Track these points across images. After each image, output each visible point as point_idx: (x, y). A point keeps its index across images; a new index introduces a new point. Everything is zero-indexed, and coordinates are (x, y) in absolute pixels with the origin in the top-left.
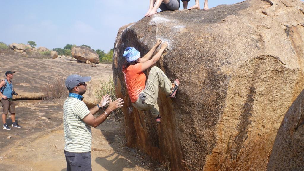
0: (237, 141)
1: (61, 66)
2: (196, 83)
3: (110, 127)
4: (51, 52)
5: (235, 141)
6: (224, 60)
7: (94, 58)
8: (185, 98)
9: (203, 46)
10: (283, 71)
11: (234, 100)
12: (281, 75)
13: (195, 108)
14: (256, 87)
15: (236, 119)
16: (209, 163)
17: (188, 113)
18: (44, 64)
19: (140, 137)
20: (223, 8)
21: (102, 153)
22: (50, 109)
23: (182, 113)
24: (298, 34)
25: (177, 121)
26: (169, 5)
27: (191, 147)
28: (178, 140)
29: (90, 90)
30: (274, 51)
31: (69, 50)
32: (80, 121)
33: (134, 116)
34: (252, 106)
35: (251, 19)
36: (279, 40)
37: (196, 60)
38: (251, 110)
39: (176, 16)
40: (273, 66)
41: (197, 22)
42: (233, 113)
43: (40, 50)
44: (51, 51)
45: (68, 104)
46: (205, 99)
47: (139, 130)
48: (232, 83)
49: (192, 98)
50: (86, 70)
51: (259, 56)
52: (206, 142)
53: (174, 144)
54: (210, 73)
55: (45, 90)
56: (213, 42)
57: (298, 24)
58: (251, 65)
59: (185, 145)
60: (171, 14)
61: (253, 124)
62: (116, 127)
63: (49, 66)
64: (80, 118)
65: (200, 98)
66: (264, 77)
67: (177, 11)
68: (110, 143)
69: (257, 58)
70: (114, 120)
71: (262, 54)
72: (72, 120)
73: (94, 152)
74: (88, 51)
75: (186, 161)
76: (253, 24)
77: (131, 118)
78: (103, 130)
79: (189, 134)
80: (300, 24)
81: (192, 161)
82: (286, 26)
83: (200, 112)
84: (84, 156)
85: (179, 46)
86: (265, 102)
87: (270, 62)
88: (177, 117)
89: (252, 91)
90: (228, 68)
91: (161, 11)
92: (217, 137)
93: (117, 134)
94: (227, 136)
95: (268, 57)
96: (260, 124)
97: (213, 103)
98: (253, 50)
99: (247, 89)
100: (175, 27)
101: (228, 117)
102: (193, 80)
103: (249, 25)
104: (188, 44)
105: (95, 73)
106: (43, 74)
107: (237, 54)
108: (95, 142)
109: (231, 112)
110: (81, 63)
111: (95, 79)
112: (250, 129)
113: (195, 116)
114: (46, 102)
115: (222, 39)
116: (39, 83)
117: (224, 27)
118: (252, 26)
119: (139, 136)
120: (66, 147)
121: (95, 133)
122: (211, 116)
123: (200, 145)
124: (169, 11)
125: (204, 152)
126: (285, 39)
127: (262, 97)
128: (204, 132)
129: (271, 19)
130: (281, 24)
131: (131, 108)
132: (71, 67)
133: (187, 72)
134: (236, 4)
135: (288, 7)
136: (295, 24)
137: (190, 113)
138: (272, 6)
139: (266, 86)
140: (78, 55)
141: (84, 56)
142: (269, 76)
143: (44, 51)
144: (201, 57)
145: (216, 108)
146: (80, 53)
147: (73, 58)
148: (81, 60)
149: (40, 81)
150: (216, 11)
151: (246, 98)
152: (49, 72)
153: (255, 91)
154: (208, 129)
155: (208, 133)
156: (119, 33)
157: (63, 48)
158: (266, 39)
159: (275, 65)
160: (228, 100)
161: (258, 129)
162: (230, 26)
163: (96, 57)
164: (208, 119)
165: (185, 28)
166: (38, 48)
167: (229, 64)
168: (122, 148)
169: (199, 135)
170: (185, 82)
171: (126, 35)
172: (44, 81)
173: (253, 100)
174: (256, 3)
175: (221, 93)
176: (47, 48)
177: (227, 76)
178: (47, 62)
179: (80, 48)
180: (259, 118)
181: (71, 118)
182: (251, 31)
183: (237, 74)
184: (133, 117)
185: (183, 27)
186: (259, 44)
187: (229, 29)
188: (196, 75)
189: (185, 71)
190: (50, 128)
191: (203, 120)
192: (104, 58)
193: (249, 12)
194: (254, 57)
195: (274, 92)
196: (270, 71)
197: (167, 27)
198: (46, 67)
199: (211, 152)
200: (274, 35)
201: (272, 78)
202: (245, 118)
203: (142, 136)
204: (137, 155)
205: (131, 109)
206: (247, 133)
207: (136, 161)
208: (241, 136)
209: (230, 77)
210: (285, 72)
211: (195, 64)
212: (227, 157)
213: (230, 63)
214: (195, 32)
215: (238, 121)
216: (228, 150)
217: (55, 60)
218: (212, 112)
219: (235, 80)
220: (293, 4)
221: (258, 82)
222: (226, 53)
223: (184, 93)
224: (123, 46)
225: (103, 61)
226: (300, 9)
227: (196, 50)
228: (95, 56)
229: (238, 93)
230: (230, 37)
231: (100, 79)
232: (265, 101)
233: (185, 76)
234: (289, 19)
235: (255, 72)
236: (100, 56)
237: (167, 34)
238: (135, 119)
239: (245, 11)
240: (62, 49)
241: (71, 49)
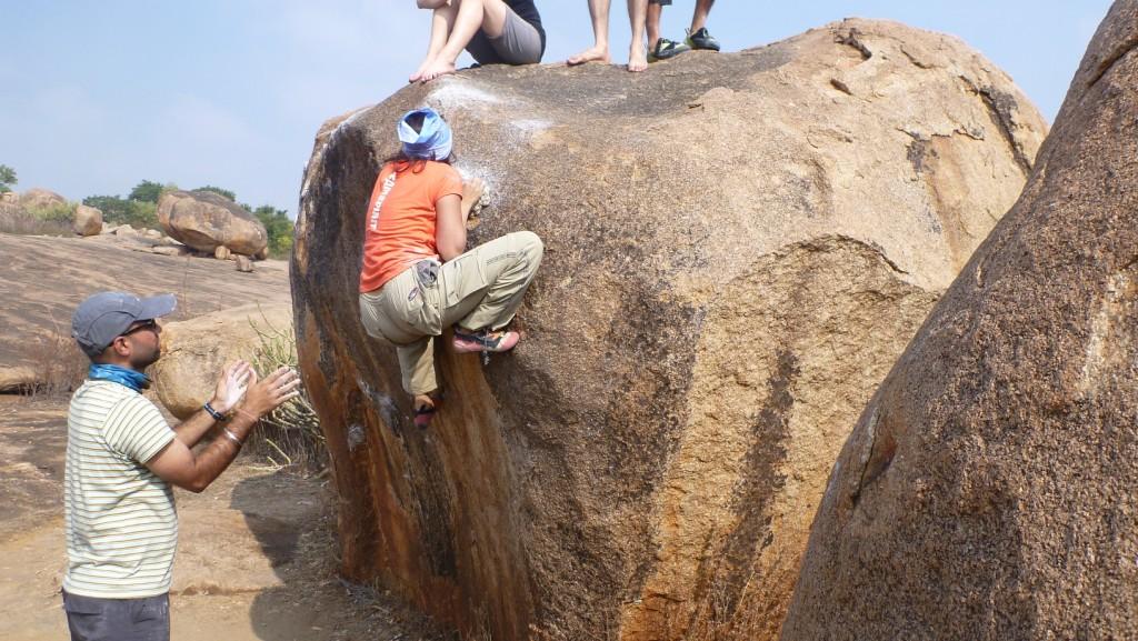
0: (732, 553)
1: (113, 267)
2: (581, 335)
3: (286, 502)
4: (75, 209)
5: (725, 550)
6: (685, 251)
7: (248, 240)
8: (542, 391)
9: (610, 198)
10: (895, 298)
11: (719, 398)
12: (892, 311)
13: (577, 428)
14: (799, 352)
15: (727, 469)
16: (633, 636)
17: (552, 447)
18: (44, 256)
19: (390, 540)
20: (701, 62)
21: (239, 603)
22: (53, 433)
23: (530, 447)
24: (954, 163)
25: (515, 478)
26: (505, 43)
27: (564, 577)
28: (517, 549)
29: (213, 360)
30: (866, 224)
31: (151, 206)
32: (136, 472)
33: (367, 458)
34: (787, 421)
35: (791, 104)
36: (886, 184)
37: (585, 248)
38: (784, 437)
39: (525, 87)
40: (861, 278)
41: (599, 111)
42: (717, 449)
43: (33, 201)
44: (77, 205)
45: (85, 408)
46: (615, 393)
47: (386, 512)
48: (713, 338)
49: (566, 392)
50: (209, 283)
51: (807, 238)
52: (617, 554)
53: (505, 565)
54: (634, 298)
55: (38, 355)
56: (648, 185)
57: (957, 131)
58: (779, 272)
59: (544, 567)
60: (510, 76)
61: (794, 487)
62: (309, 503)
63: (64, 266)
64: (134, 460)
65: (597, 389)
66: (827, 315)
67: (533, 66)
68: (276, 565)
69: (803, 246)
70: (306, 476)
71: (818, 232)
72: (98, 467)
73: (210, 597)
74: (224, 211)
75: (549, 627)
76: (796, 122)
77: (357, 466)
78: (254, 515)
79: (556, 526)
80: (962, 131)
81: (568, 629)
82: (911, 135)
83: (597, 442)
84: (139, 613)
85: (525, 194)
86: (835, 407)
87: (849, 261)
88: (514, 464)
89: (786, 367)
90: (695, 281)
91: (474, 66)
92: (660, 538)
93: (308, 531)
94: (696, 532)
95: (841, 244)
96: (818, 490)
97: (643, 409)
98: (789, 215)
99: (766, 358)
100: (513, 123)
101: (701, 461)
102: (570, 324)
103: (779, 125)
104: (557, 188)
105: (246, 295)
106: (35, 296)
107: (733, 231)
108: (217, 558)
109: (709, 444)
110: (194, 255)
111: (235, 319)
112: (780, 507)
113: (578, 458)
114: (39, 404)
115: (679, 174)
116: (13, 329)
117: (691, 131)
118: (789, 131)
119: (387, 535)
120: (67, 579)
121: (221, 525)
122: (637, 459)
123: (596, 566)
124: (504, 67)
125: (613, 593)
126: (908, 179)
127: (824, 391)
128: (613, 518)
129: (859, 108)
130: (893, 125)
131: (358, 428)
132: (152, 271)
133: (550, 294)
134: (752, 50)
135: (923, 67)
136: (946, 128)
137: (561, 446)
138: (865, 62)
139: (837, 351)
140: (185, 226)
141: (209, 230)
142: (847, 312)
143: (50, 207)
144: (600, 239)
145: (656, 430)
146: (192, 218)
147: (163, 236)
148: (194, 245)
149: (21, 321)
150: (672, 73)
151: (764, 393)
152: (62, 286)
153: (795, 367)
154: (624, 506)
155: (627, 523)
156: (317, 141)
157: (124, 197)
158: (840, 177)
159: (868, 273)
160: (699, 401)
161: (809, 506)
162: (712, 128)
163: (255, 236)
164: (626, 468)
165: (549, 129)
166: (24, 193)
167: (700, 266)
168: (322, 584)
169: (595, 529)
170: (542, 329)
171: (339, 149)
172: (36, 320)
173: (792, 401)
174: (815, 50)
175: (673, 373)
176: (60, 193)
177: (693, 310)
178: (57, 247)
179: (191, 200)
180: (813, 465)
181: (97, 460)
182: (786, 149)
183: (730, 305)
184: (364, 463)
185: (545, 126)
186: (812, 197)
187: (706, 140)
188: (583, 303)
189: (543, 288)
190: (46, 506)
191: (607, 472)
192: (286, 239)
193: (786, 81)
194: (789, 242)
195: (867, 373)
196: (851, 294)
197: (485, 122)
198: (49, 269)
199: (637, 593)
200: (866, 166)
201: (859, 320)
202: (762, 468)
203: (398, 535)
204: (378, 610)
205: (356, 432)
206: (768, 521)
207: (371, 634)
208: (747, 533)
209: (704, 314)
210: (906, 301)
211: (579, 264)
212: (696, 612)
213: (705, 263)
214: (585, 145)
215: (737, 478)
216: (701, 587)
217: (90, 240)
218: (639, 442)
219: (721, 325)
220: (942, 58)
221: (806, 335)
222: (693, 225)
223: (538, 371)
224: (330, 192)
225: (281, 249)
226: (962, 77)
227: (583, 211)
228: (251, 232)
229: (736, 375)
230: (708, 166)
231: (255, 316)
232: (835, 405)
233: (543, 308)
234: (924, 113)
235: (796, 297)
236: (270, 231)
237: (482, 151)
238: (374, 471)
239: (773, 74)
240: (122, 198)
241: (156, 202)
